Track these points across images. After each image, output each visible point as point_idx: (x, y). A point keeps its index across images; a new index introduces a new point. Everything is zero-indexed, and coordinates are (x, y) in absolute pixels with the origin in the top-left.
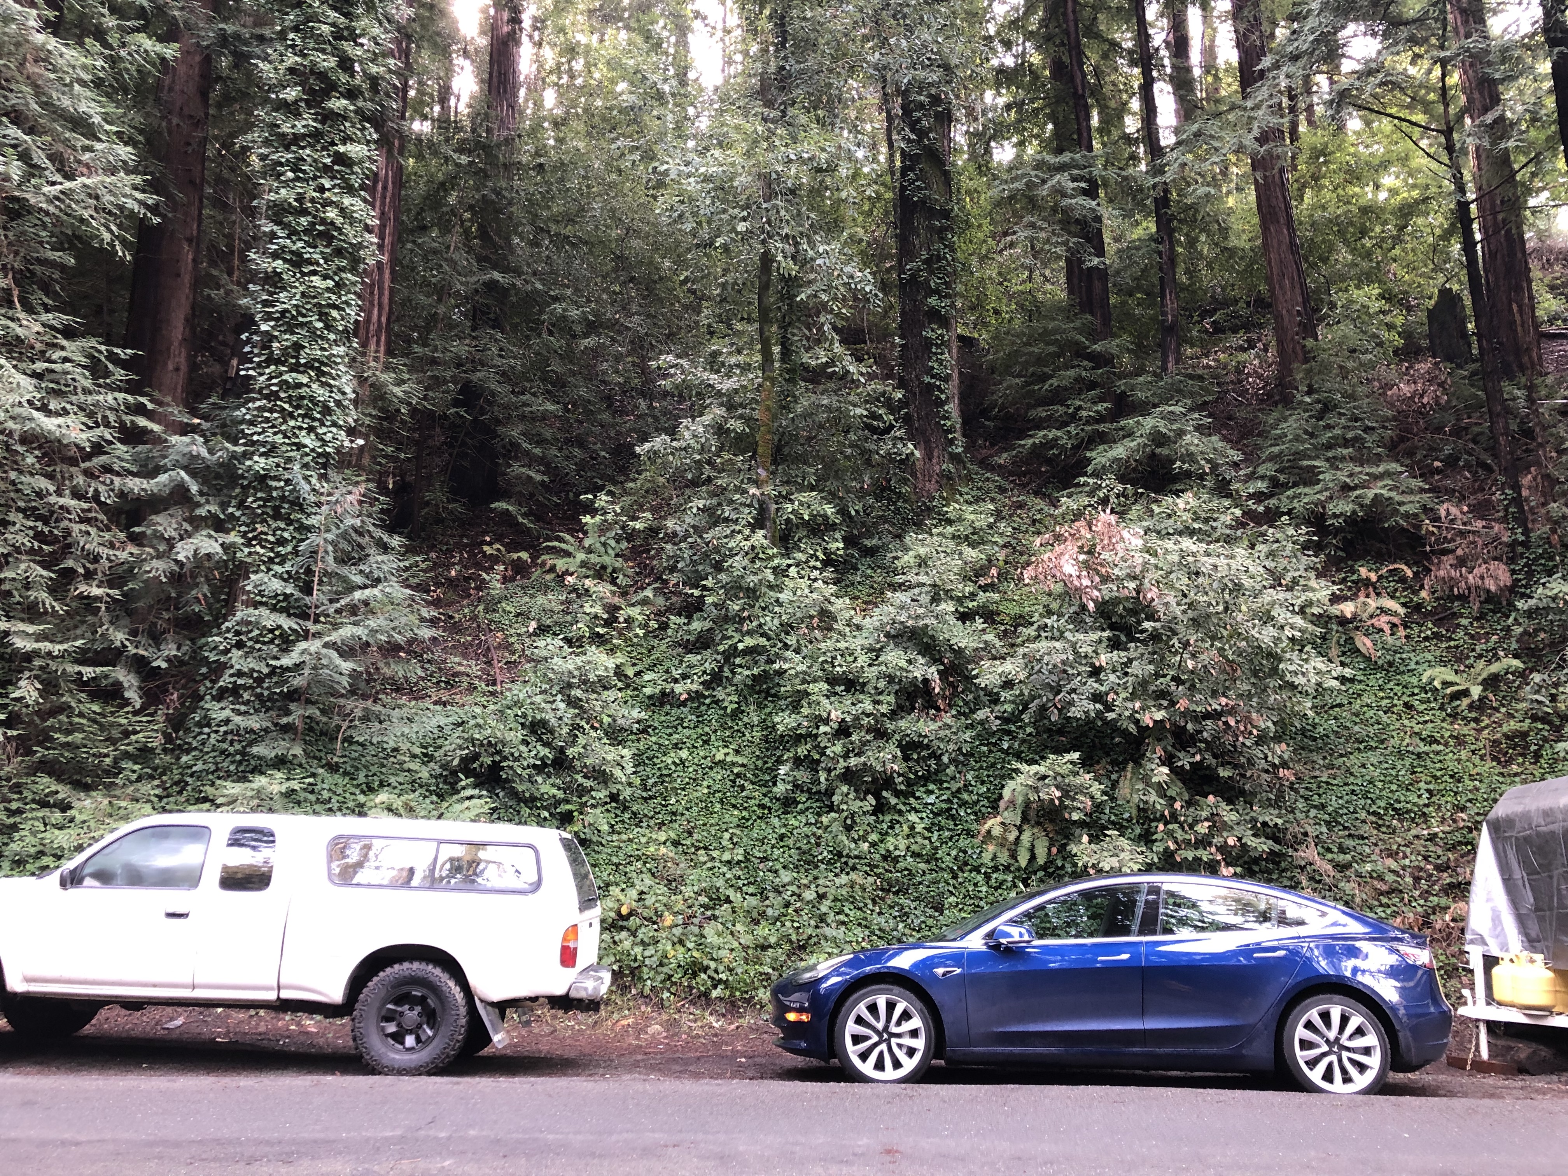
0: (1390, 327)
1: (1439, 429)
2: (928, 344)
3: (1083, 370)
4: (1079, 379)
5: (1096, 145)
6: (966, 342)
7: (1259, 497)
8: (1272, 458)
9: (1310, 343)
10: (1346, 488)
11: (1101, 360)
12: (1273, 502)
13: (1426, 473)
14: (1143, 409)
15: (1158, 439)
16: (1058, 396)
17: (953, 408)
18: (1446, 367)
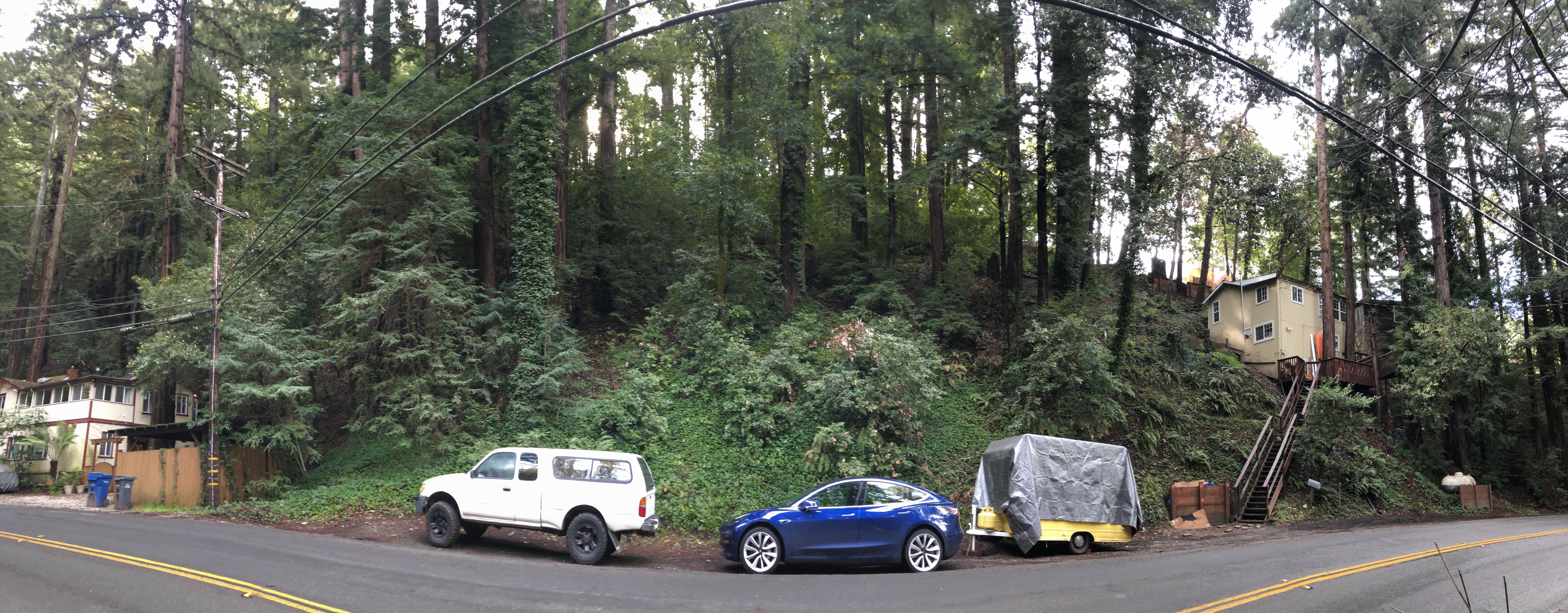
0: (974, 263)
1: (986, 304)
2: (793, 246)
3: (856, 263)
4: (854, 266)
5: (867, 175)
6: (809, 247)
7: (920, 320)
8: (926, 306)
9: (944, 263)
10: (952, 321)
11: (863, 260)
12: (925, 323)
13: (980, 319)
14: (878, 281)
15: (883, 293)
16: (845, 272)
17: (802, 273)
18: (991, 281)
